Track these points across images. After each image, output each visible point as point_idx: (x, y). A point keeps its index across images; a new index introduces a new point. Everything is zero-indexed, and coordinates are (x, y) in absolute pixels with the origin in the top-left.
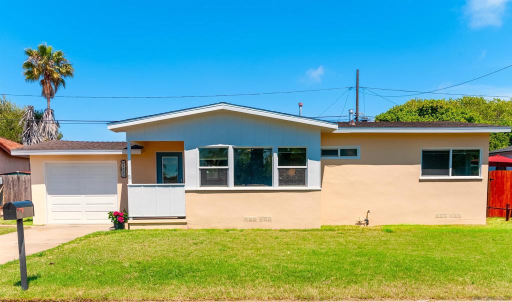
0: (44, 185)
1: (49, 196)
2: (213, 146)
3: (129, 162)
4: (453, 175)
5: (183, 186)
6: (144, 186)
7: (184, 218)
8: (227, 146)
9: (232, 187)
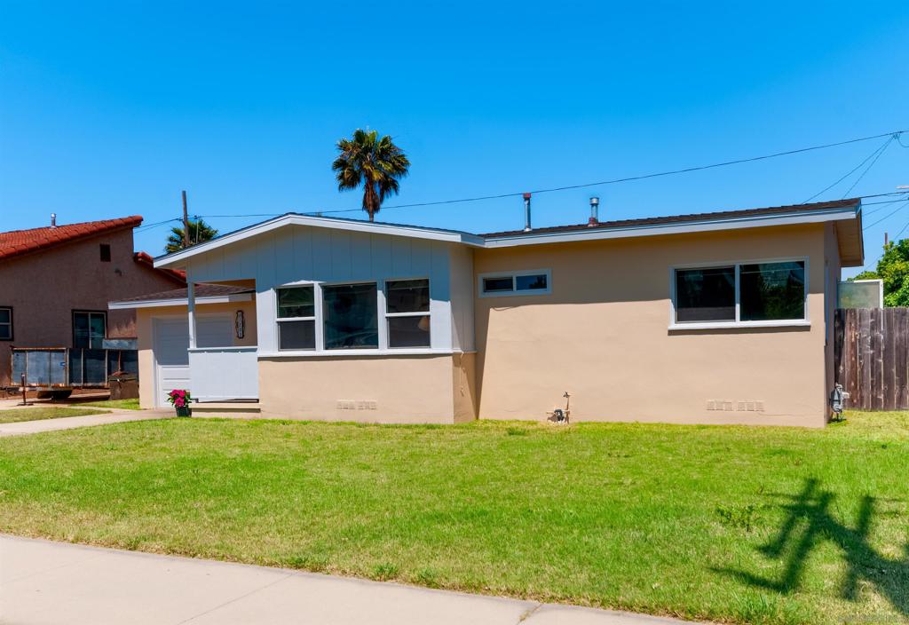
0: (151, 351)
1: (160, 367)
2: (294, 283)
3: (191, 314)
4: (743, 318)
5: (255, 350)
6: (208, 351)
7: (258, 401)
8: (312, 282)
9: (320, 350)
